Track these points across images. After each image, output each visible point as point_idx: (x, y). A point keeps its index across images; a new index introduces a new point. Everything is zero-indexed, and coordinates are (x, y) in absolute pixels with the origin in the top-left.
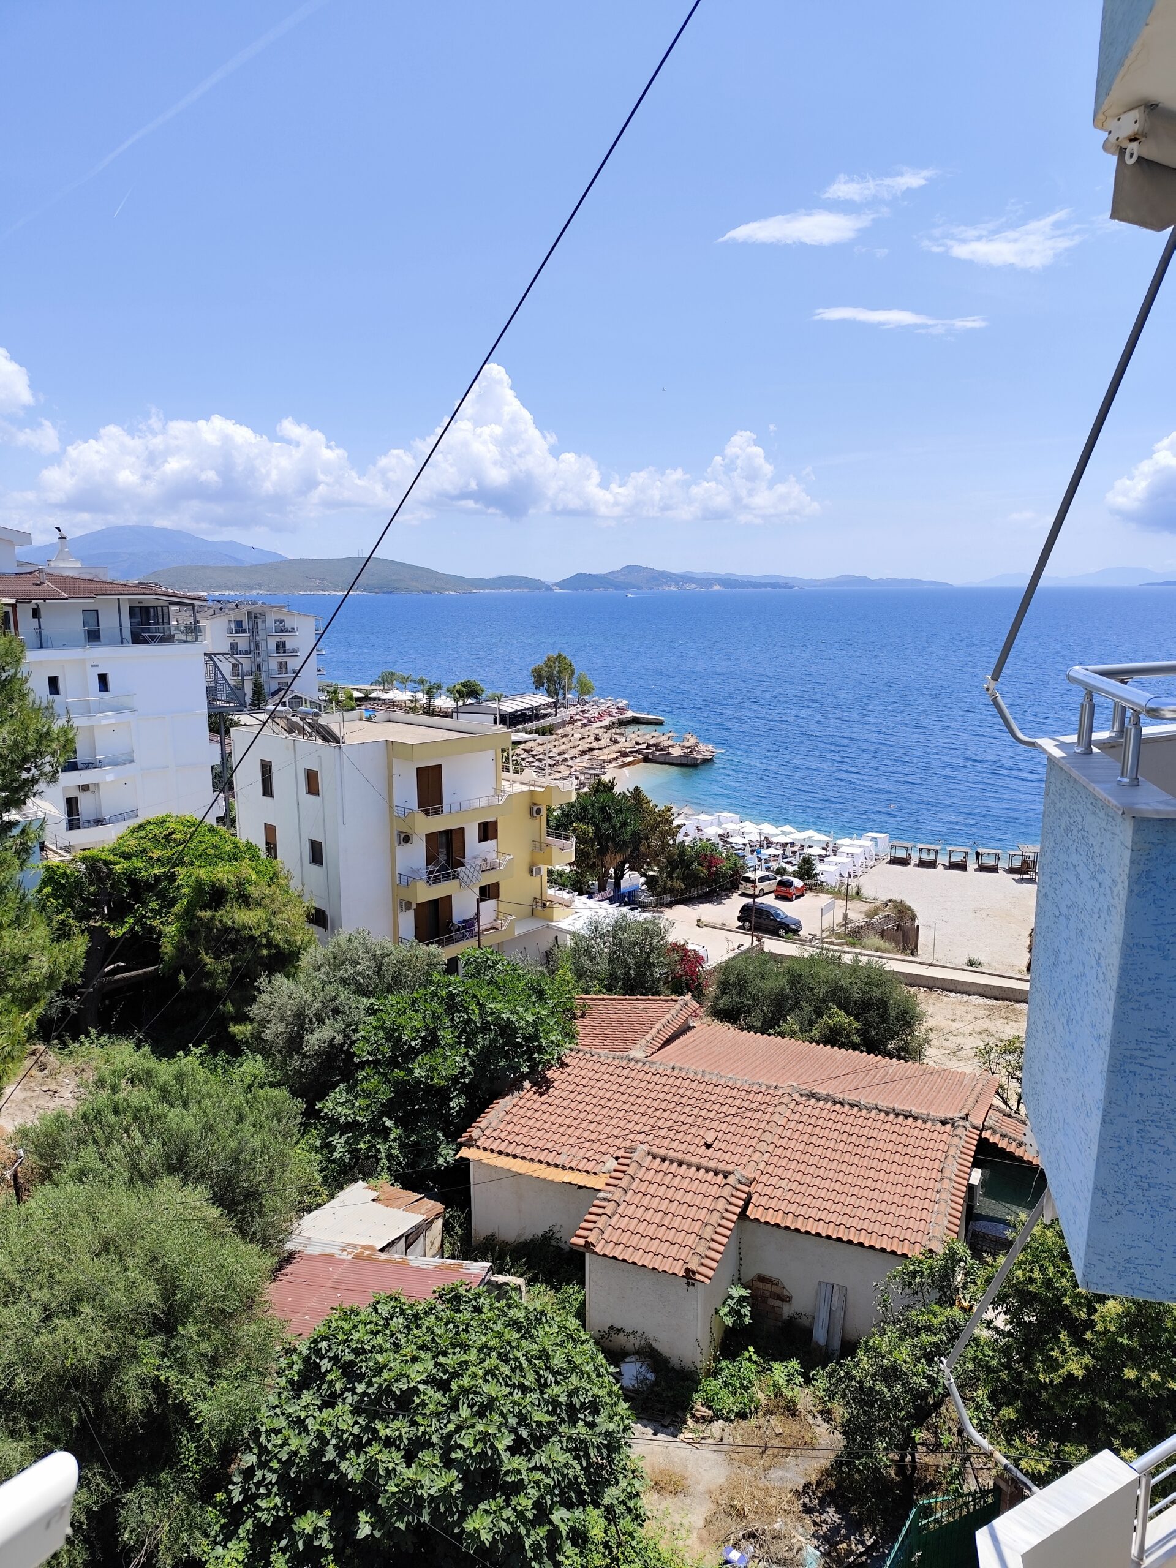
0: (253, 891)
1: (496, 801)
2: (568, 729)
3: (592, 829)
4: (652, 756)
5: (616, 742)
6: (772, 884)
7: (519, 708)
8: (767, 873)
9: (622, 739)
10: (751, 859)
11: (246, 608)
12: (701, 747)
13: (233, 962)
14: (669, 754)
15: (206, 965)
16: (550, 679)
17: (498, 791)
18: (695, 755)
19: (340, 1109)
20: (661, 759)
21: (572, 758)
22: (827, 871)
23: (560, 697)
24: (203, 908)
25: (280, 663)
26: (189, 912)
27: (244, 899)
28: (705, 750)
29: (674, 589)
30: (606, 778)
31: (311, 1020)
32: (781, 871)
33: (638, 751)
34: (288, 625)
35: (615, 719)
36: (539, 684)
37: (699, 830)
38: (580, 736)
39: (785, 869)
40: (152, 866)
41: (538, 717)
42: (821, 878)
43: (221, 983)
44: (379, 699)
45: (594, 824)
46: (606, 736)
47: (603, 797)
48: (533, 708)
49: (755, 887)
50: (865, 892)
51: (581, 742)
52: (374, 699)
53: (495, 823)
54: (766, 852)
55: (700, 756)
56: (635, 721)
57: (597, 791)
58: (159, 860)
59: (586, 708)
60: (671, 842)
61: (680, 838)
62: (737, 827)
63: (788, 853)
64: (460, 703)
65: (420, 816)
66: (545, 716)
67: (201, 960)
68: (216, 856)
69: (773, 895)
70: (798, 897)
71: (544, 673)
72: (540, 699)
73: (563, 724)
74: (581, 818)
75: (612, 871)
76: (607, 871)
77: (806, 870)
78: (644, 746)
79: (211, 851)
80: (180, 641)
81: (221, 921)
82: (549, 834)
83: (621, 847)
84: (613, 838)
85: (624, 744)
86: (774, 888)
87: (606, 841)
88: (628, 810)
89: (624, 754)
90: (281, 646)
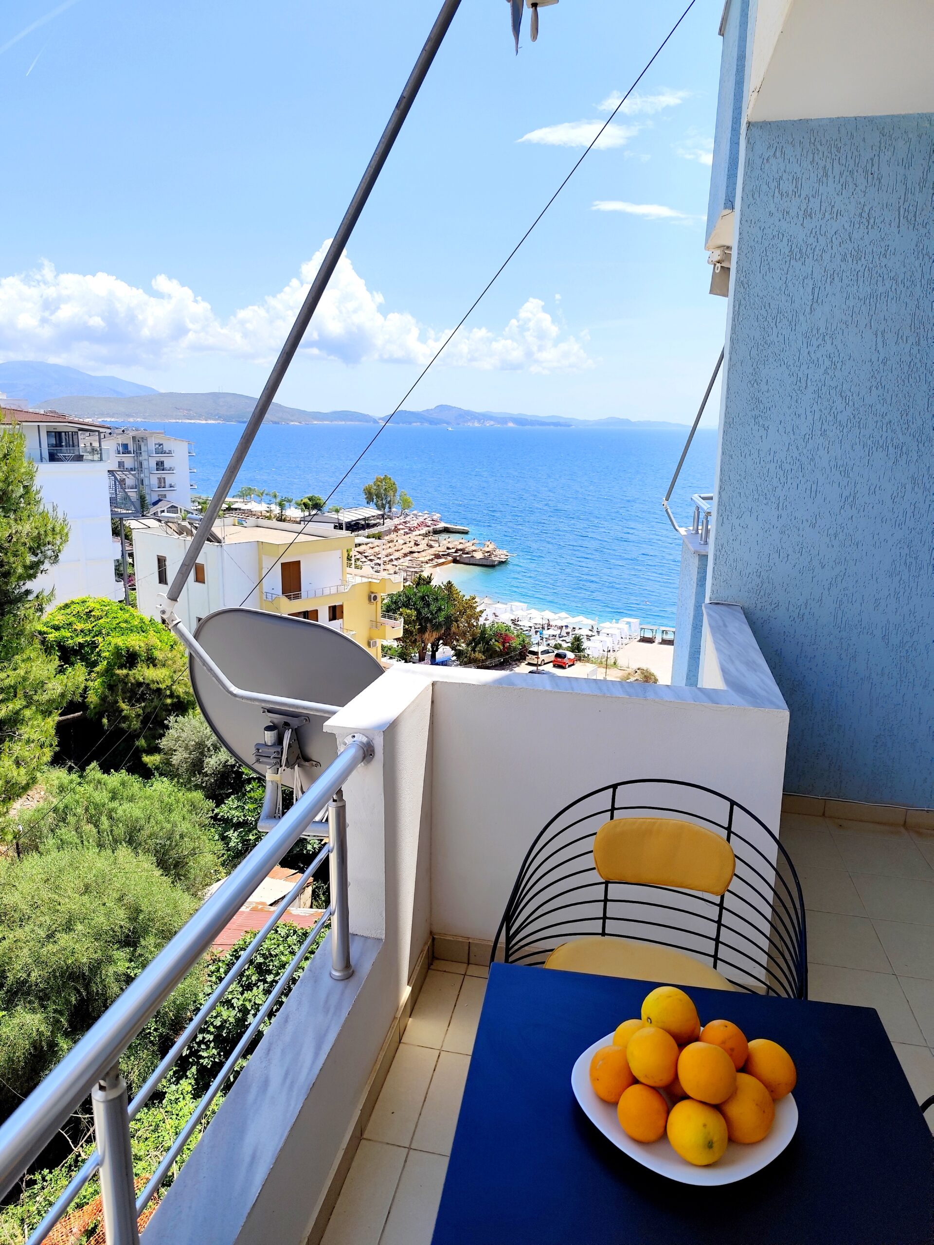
0: (157, 654)
1: (342, 589)
2: (393, 536)
3: (414, 613)
4: (459, 558)
5: (431, 547)
6: (551, 657)
7: (354, 519)
8: (547, 648)
9: (436, 545)
10: (535, 638)
11: (132, 434)
12: (498, 552)
13: (144, 708)
14: (472, 556)
15: (122, 710)
16: (378, 496)
17: (344, 582)
18: (493, 558)
19: (234, 812)
20: (467, 561)
21: (396, 559)
22: (591, 647)
23: (387, 509)
24: (121, 667)
25: (159, 479)
26: (108, 671)
27: (151, 661)
28: (501, 554)
29: (476, 425)
30: (425, 574)
31: (209, 748)
32: (558, 647)
33: (448, 555)
34: (165, 448)
35: (431, 529)
36: (369, 499)
37: (496, 616)
38: (403, 542)
39: (560, 645)
40: (77, 636)
41: (369, 526)
42: (587, 652)
43: (136, 724)
44: (240, 509)
45: (416, 609)
46: (423, 542)
47: (423, 588)
48: (365, 519)
49: (538, 658)
50: (619, 662)
51: (404, 546)
52: (236, 509)
53: (342, 606)
54: (546, 633)
55: (497, 559)
56: (446, 530)
57: (418, 584)
58: (82, 631)
59: (408, 519)
60: (475, 624)
61: (481, 621)
62: (525, 613)
63: (564, 633)
64: (307, 513)
65: (284, 600)
66: (375, 525)
67: (119, 707)
68: (127, 629)
69: (551, 664)
70: (570, 666)
71: (373, 491)
72: (370, 512)
73: (389, 532)
74: (406, 605)
75: (429, 646)
76: (426, 646)
77: (577, 646)
78: (453, 550)
79: (123, 625)
80: (87, 460)
81: (134, 678)
82: (384, 616)
83: (437, 627)
84: (431, 621)
85: (438, 549)
86: (553, 658)
87: (426, 622)
88: (443, 599)
89: (438, 556)
90: (160, 465)
